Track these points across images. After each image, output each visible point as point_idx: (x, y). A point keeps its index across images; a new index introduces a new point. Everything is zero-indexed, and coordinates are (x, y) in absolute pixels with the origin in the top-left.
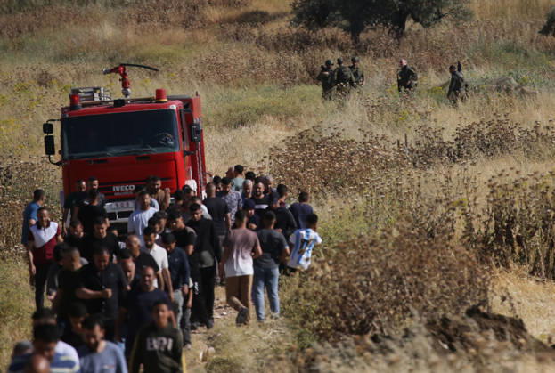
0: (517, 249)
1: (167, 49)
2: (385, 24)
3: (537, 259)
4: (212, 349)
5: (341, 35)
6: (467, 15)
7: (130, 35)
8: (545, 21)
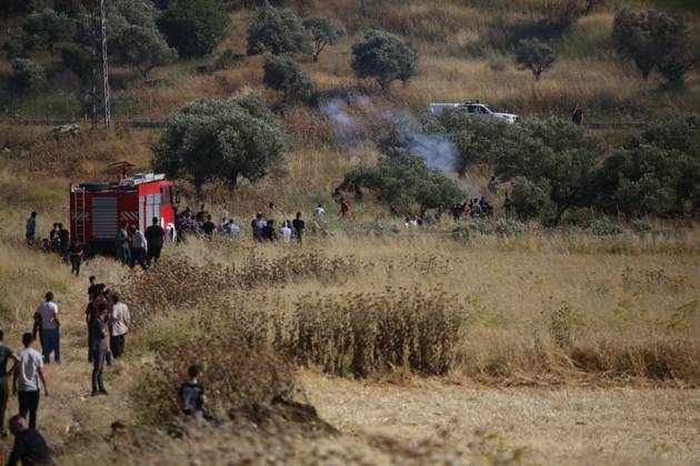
0: (315, 353)
1: (53, 192)
2: (222, 179)
3: (329, 361)
4: (77, 424)
5: (187, 185)
6: (284, 173)
7: (24, 180)
8: (342, 180)
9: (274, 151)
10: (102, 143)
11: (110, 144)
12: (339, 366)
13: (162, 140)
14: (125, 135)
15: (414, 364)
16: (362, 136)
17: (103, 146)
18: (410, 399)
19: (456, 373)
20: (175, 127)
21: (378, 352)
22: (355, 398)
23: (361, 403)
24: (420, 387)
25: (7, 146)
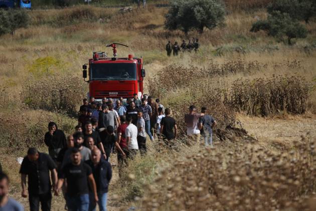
2: (197, 29)
3: (250, 109)
5: (181, 33)
6: (224, 25)
7: (109, 33)
8: (252, 27)
9: (220, 15)
10: (143, 15)
11: (146, 15)
12: (255, 111)
13: (169, 12)
14: (152, 10)
15: (289, 110)
16: (260, 6)
17: (143, 16)
18: (288, 125)
19: (309, 113)
20: (174, 6)
21: (272, 104)
22: (263, 126)
23: (265, 128)
24: (292, 119)
25: (101, 17)
